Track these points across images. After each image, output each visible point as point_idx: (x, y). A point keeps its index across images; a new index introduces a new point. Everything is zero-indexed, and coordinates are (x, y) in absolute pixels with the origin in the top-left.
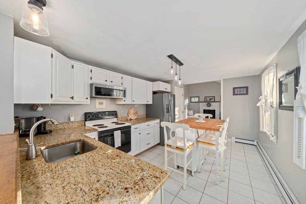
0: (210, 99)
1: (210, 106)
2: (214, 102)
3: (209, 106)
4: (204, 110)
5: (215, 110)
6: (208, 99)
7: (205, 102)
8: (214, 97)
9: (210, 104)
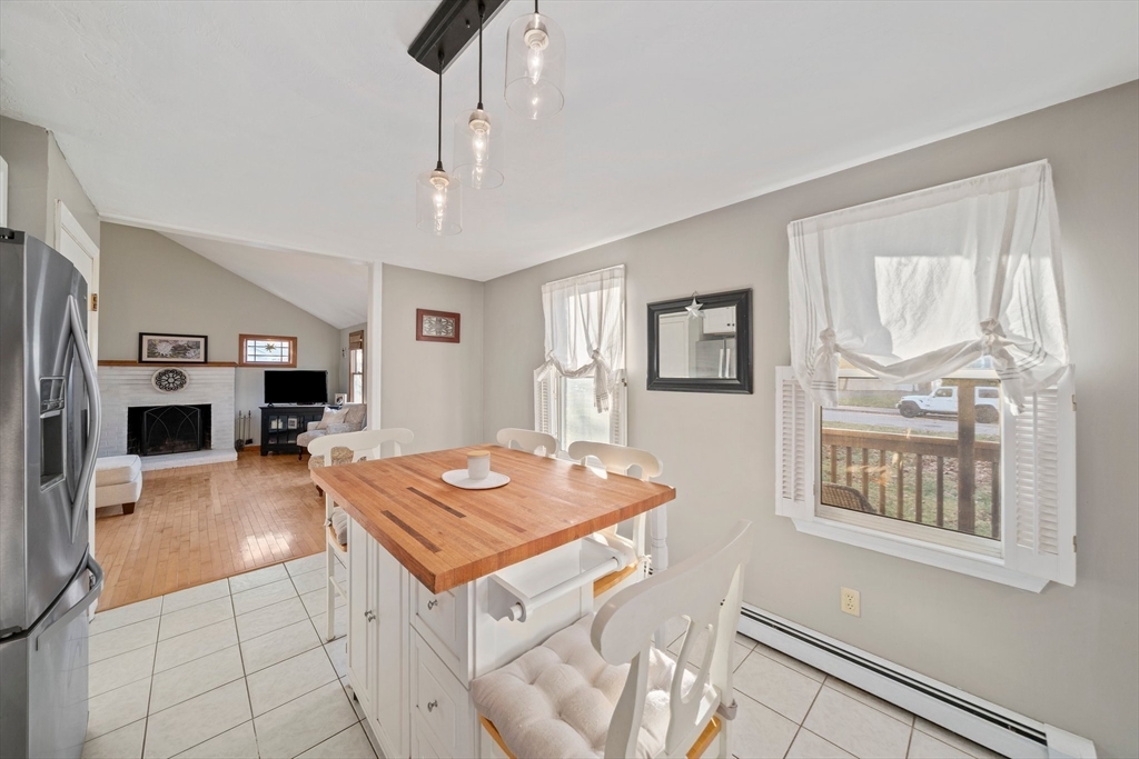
0: (178, 350)
1: (182, 385)
2: (206, 363)
3: (176, 389)
4: (130, 409)
5: (209, 406)
6: (164, 348)
7: (141, 362)
8: (202, 340)
9: (180, 374)
